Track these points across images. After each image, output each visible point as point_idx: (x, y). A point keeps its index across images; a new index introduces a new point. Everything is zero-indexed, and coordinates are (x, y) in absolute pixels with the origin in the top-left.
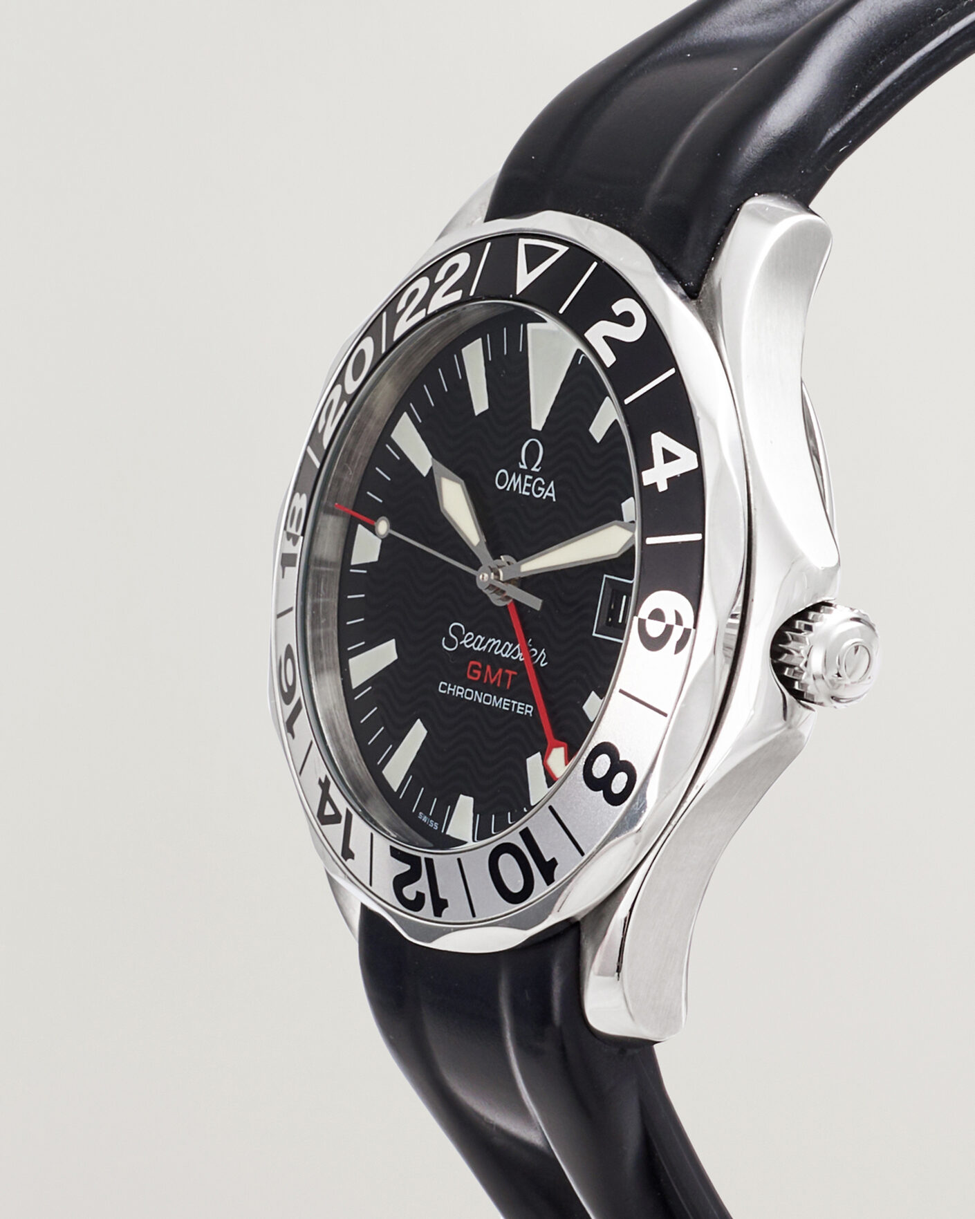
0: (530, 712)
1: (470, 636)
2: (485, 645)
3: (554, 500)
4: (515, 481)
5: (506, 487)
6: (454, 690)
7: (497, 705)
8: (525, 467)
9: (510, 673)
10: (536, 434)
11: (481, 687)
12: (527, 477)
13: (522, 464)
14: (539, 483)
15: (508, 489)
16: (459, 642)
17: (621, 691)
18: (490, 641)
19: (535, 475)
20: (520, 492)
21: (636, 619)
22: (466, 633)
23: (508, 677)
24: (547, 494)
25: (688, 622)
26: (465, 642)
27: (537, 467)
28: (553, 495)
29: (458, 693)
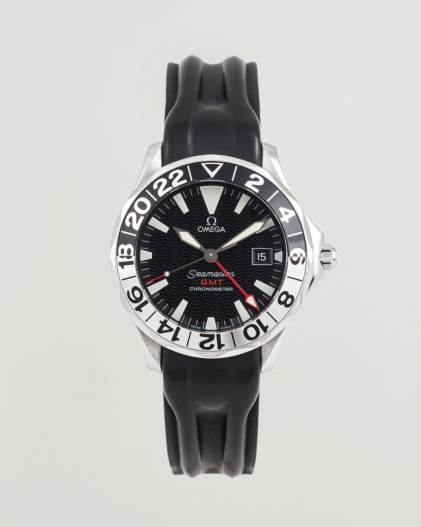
0: (232, 290)
1: (200, 273)
2: (207, 274)
3: (225, 232)
4: (207, 229)
5: (203, 231)
6: (197, 289)
7: (217, 290)
8: (210, 225)
9: (220, 281)
10: (212, 215)
11: (208, 286)
12: (211, 227)
13: (208, 224)
14: (217, 228)
15: (204, 231)
16: (195, 276)
17: (288, 277)
18: (208, 273)
19: (215, 226)
20: (209, 231)
21: (289, 257)
22: (197, 273)
23: (219, 282)
24: (221, 230)
25: (304, 255)
26: (197, 275)
27: (215, 224)
28: (224, 230)
29: (198, 289)
